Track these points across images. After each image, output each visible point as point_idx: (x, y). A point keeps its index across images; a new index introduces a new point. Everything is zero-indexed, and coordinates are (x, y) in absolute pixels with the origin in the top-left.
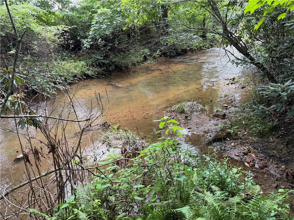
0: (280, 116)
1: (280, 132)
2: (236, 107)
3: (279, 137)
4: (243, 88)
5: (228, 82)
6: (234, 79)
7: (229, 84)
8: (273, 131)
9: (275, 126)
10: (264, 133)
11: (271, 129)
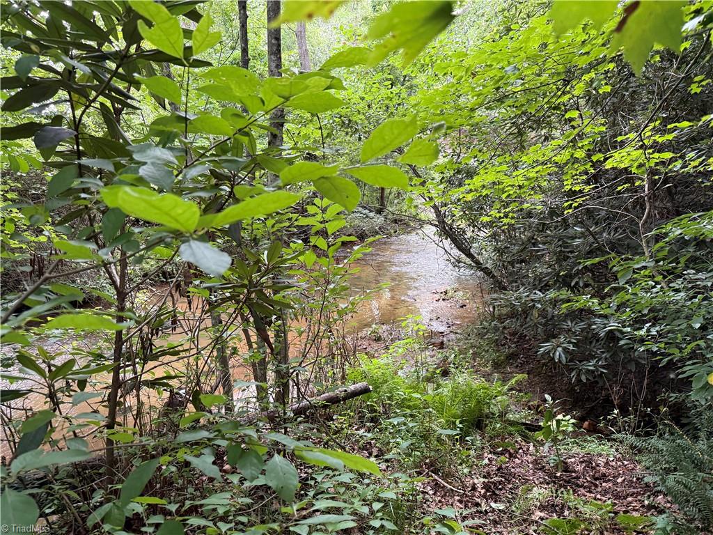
0: (518, 342)
1: (519, 360)
2: (456, 333)
3: (517, 366)
4: (462, 307)
5: (437, 296)
6: (446, 293)
7: (439, 300)
8: (510, 359)
9: (512, 354)
10: (500, 362)
11: (507, 357)
